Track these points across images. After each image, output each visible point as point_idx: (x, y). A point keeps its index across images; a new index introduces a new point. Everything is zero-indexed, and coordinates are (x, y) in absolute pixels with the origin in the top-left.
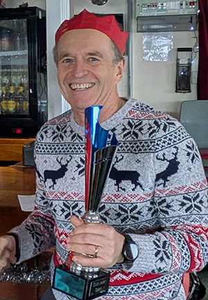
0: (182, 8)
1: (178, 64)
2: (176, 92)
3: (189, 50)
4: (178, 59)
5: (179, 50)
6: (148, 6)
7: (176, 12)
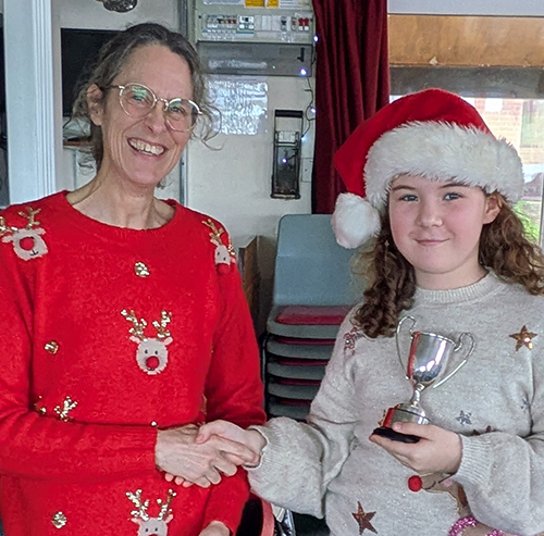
0: (284, 30)
1: (276, 141)
2: (272, 196)
3: (298, 114)
4: (276, 132)
5: (279, 113)
6: (220, 21)
7: (273, 38)
